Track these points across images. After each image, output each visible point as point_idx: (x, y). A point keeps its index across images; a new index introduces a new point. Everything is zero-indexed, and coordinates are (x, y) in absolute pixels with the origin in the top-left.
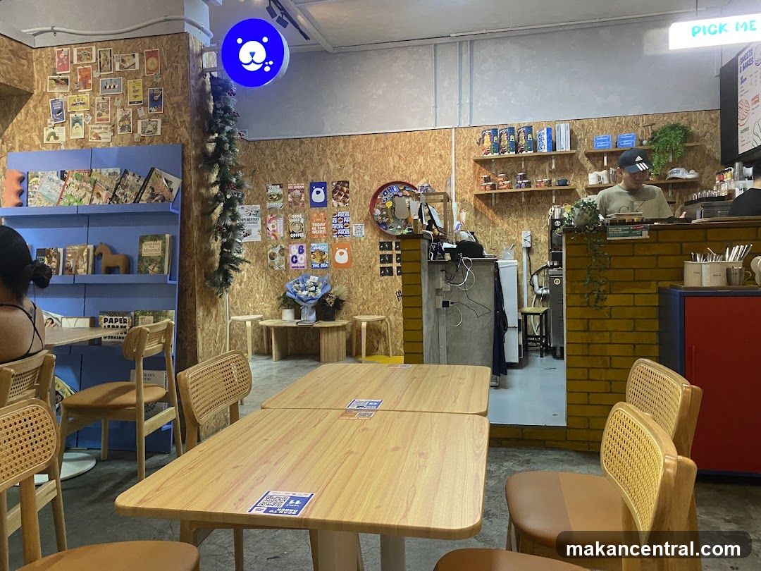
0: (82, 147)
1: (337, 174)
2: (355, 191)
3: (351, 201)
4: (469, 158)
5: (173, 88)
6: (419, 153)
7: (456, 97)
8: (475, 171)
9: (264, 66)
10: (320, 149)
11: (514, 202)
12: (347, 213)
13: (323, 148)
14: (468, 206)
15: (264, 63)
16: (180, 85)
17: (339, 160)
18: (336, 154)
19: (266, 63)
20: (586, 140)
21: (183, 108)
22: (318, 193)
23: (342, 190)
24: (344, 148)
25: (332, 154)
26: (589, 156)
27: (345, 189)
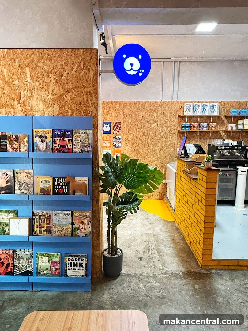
0: (26, 115)
1: (116, 118)
2: (124, 127)
3: (122, 131)
4: (176, 115)
5: (87, 82)
6: (154, 111)
7: (171, 87)
8: (178, 121)
9: (139, 72)
10: (108, 107)
11: (194, 135)
12: (120, 137)
13: (109, 106)
14: (175, 136)
15: (138, 70)
16: (92, 81)
17: (117, 112)
18: (116, 110)
19: (140, 71)
20: (225, 110)
21: (93, 95)
22: (107, 127)
23: (118, 126)
24: (120, 106)
25: (113, 109)
26: (226, 117)
27: (119, 126)
